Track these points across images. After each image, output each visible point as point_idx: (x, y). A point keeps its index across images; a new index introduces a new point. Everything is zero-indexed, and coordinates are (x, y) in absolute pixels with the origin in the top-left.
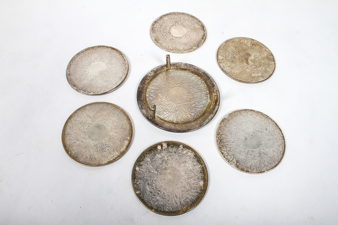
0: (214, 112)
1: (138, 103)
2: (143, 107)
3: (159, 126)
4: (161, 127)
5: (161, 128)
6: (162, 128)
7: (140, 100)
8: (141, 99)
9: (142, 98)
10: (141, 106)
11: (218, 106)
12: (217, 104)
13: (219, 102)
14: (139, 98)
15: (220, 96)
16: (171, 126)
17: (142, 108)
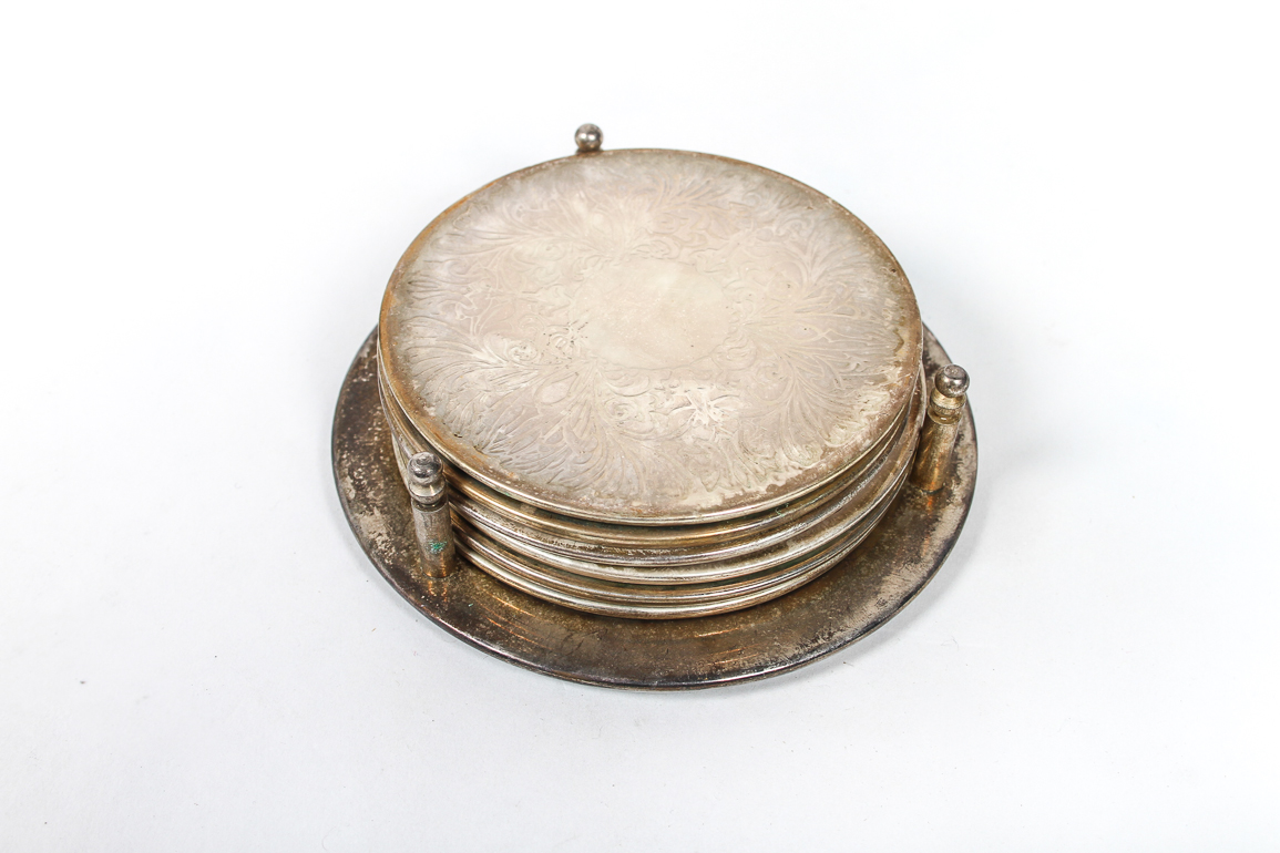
0: (928, 553)
1: (337, 464)
2: (371, 495)
3: (483, 636)
4: (493, 640)
5: (496, 649)
6: (506, 647)
7: (353, 449)
8: (360, 439)
9: (371, 435)
10: (359, 487)
11: (960, 511)
12: (950, 494)
13: (965, 480)
14: (351, 435)
15: (974, 439)
16: (577, 638)
17: (366, 501)
